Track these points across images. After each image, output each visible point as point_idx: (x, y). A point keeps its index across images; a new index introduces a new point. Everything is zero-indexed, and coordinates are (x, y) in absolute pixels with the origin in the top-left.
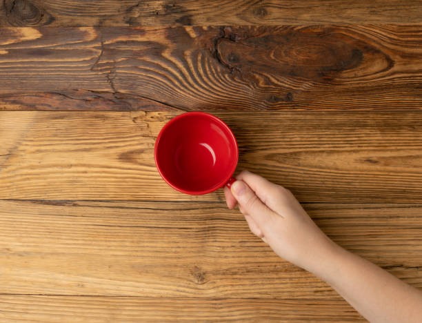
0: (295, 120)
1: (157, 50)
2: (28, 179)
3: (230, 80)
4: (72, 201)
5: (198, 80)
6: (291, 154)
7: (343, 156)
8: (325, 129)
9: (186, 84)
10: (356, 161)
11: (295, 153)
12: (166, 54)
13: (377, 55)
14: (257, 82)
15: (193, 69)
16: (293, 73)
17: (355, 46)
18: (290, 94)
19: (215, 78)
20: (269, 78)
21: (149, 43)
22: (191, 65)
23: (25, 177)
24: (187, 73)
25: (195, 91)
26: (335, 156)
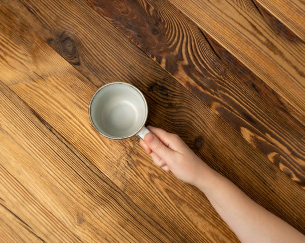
1: (189, 69)
5: (181, 36)
12: (186, 62)
15: (179, 44)
21: (189, 75)
22: (178, 46)
24: (184, 44)
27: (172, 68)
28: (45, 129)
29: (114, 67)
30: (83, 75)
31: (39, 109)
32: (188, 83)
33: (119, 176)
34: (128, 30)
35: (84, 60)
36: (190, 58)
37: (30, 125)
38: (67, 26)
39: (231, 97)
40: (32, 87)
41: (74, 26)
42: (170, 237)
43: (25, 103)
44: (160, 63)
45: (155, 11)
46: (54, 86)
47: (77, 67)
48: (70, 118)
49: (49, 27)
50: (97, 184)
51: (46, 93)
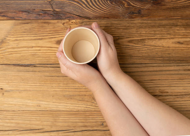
0: (142, 23)
2: (11, 54)
3: (110, 4)
4: (33, 64)
6: (141, 40)
7: (166, 41)
8: (157, 27)
9: (88, 6)
10: (173, 43)
11: (143, 40)
14: (124, 4)
18: (140, 10)
19: (103, 3)
20: (129, 3)
23: (9, 53)
25: (93, 10)
26: (162, 41)
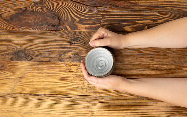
1: (81, 22)
3: (56, 10)
5: (67, 11)
9: (71, 9)
13: (5, 18)
15: (69, 14)
16: (34, 12)
17: (12, 22)
18: (35, 5)
19: (60, 11)
20: (42, 10)
21: (84, 24)
22: (69, 16)
24: (71, 13)
27: (74, 27)
28: (42, 98)
29: (48, 47)
30: (38, 61)
31: (32, 91)
32: (86, 28)
33: (89, 91)
34: (42, 27)
35: (33, 55)
36: (78, 17)
37: (35, 101)
38: (14, 47)
39: (109, 18)
40: (22, 84)
41: (17, 44)
42: (131, 98)
43: (24, 94)
44: (67, 29)
45: (47, 9)
46: (30, 76)
47: (33, 60)
48: (49, 84)
49: (7, 53)
50: (83, 102)
51: (30, 82)
